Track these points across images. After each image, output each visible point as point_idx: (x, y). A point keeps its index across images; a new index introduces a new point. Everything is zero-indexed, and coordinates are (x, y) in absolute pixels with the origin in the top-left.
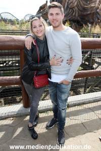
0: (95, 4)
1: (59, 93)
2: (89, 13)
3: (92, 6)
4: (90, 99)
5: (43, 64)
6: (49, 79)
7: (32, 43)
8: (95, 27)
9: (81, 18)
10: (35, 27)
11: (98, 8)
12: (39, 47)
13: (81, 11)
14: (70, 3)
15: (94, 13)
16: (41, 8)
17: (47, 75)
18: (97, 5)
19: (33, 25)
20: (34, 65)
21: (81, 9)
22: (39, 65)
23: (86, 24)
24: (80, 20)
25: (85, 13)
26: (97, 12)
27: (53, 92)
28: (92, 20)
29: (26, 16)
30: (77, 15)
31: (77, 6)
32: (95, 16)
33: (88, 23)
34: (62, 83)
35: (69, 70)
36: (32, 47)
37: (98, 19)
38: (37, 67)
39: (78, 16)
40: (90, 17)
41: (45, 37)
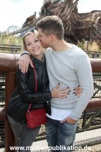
0: (91, 18)
1: (60, 136)
2: (84, 27)
3: (88, 20)
4: (97, 138)
5: (41, 95)
6: (48, 115)
7: (30, 64)
8: (91, 44)
9: (75, 33)
10: (29, 44)
11: (94, 23)
12: (37, 69)
13: (75, 25)
14: (63, 16)
15: (89, 28)
16: (28, 20)
17: (45, 109)
18: (93, 20)
19: (26, 41)
20: (29, 96)
21: (75, 23)
22: (36, 96)
23: (81, 40)
24: (74, 35)
25: (80, 28)
26: (93, 27)
27: (51, 133)
28: (87, 36)
29: (10, 27)
30: (70, 30)
31: (71, 19)
32: (91, 32)
33: (83, 40)
34: (66, 122)
35: (76, 102)
36: (28, 70)
37: (95, 35)
38: (34, 98)
39: (72, 30)
40: (86, 33)
41: (44, 56)
